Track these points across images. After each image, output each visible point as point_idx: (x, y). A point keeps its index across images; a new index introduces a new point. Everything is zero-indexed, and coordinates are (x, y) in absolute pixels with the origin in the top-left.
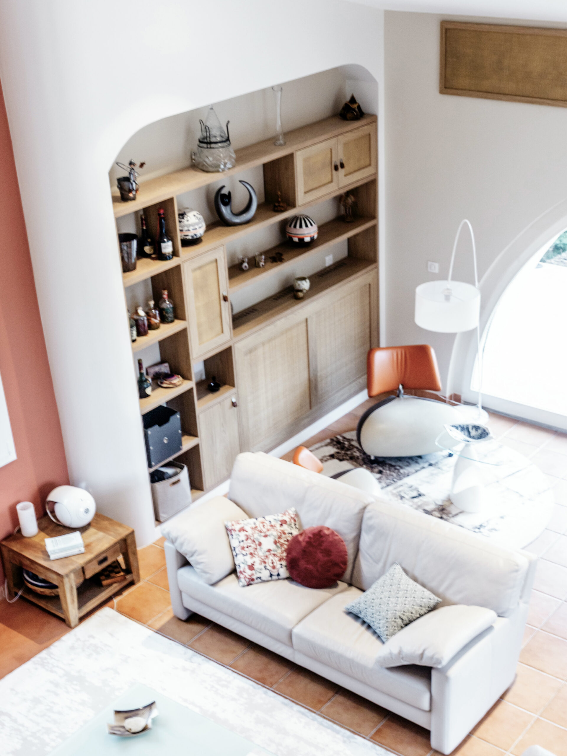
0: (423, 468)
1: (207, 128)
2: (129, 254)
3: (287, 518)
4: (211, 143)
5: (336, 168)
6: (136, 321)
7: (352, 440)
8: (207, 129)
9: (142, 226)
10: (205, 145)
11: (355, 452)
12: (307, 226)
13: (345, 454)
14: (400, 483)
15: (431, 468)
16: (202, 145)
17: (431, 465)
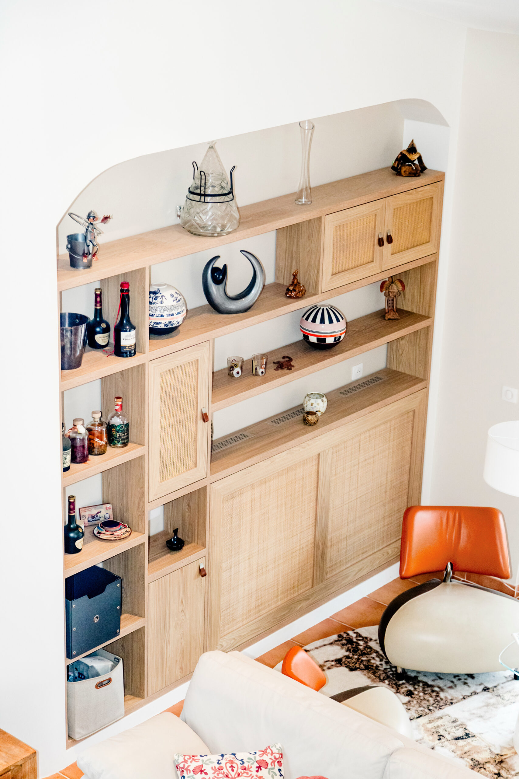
0: (475, 693)
1: (202, 173)
2: (73, 345)
3: (267, 758)
4: (205, 195)
5: (381, 242)
6: (73, 440)
7: (371, 640)
8: (203, 175)
9: (96, 306)
10: (197, 198)
11: (373, 658)
12: (331, 321)
13: (358, 659)
14: (438, 713)
15: (486, 694)
16: (192, 196)
17: (486, 689)
